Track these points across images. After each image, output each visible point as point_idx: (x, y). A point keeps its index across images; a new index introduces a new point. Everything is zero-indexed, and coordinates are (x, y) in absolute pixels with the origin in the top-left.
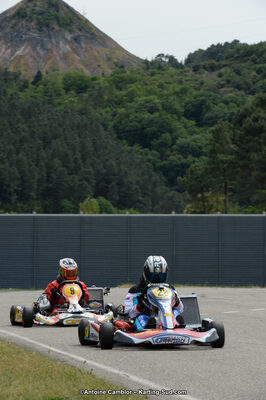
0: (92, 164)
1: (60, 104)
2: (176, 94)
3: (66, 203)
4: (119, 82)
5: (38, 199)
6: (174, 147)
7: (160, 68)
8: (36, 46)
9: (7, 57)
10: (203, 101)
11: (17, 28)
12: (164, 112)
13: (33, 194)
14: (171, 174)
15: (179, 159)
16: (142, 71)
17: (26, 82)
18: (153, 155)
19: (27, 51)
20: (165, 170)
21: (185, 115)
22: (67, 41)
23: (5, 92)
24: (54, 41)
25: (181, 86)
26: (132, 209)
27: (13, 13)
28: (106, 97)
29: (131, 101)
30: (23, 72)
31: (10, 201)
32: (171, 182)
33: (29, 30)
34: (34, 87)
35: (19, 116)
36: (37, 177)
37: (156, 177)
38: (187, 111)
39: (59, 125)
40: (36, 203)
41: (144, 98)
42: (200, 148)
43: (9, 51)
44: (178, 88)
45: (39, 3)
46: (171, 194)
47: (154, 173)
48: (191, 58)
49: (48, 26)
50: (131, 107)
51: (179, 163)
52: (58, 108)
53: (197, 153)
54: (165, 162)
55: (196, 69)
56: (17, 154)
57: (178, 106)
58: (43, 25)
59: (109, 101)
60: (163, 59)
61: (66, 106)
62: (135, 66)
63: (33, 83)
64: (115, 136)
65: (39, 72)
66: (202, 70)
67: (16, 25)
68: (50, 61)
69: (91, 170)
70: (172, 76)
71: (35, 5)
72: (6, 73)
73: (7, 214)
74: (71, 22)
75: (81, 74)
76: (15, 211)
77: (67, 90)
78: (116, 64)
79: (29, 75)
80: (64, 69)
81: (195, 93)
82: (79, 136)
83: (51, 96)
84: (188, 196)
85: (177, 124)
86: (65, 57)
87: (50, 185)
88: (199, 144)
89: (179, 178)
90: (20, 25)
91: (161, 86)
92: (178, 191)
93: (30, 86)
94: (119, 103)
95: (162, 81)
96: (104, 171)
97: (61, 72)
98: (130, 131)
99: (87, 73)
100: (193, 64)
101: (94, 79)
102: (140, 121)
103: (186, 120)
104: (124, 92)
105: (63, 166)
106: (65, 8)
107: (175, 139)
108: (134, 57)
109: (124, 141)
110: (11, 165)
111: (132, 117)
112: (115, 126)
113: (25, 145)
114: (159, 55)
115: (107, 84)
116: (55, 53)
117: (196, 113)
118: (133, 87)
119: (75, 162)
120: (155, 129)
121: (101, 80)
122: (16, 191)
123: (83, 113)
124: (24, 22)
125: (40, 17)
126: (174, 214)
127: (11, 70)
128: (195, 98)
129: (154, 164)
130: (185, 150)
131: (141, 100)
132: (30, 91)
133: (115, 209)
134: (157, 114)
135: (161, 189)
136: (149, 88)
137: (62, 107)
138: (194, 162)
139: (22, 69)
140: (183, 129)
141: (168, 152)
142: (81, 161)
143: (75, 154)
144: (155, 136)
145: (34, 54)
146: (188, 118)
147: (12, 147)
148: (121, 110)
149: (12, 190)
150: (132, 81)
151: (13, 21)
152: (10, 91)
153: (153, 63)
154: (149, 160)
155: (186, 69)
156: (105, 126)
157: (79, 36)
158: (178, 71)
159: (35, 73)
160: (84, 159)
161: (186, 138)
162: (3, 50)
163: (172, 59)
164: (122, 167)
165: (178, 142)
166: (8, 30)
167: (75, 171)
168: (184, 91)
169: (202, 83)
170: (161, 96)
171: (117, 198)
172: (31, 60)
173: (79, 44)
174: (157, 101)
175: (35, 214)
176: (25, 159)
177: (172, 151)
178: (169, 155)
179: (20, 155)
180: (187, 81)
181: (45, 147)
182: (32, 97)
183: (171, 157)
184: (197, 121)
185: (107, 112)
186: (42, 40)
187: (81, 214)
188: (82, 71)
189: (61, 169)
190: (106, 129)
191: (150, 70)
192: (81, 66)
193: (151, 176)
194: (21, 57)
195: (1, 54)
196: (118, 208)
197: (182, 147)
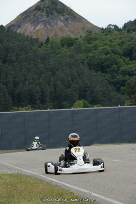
0: (77, 83)
1: (59, 53)
2: (119, 44)
3: (65, 103)
4: (89, 40)
5: (50, 102)
6: (119, 72)
7: (110, 31)
8: (46, 24)
9: (32, 31)
10: (133, 47)
11: (36, 16)
12: (113, 54)
13: (48, 99)
14: (118, 85)
15: (122, 78)
16: (101, 34)
17: (42, 43)
18: (108, 76)
19: (42, 27)
20: (115, 84)
21: (123, 55)
22: (61, 21)
23: (32, 49)
24: (55, 22)
25: (121, 40)
26: (98, 105)
27: (34, 8)
28: (83, 48)
29: (96, 50)
30: (40, 38)
31: (36, 104)
32: (118, 90)
33: (42, 16)
34: (46, 45)
35: (39, 61)
36: (50, 91)
37: (110, 88)
38: (124, 53)
39: (59, 64)
40: (49, 104)
41: (102, 47)
42: (132, 71)
43: (33, 27)
44: (119, 41)
45: (46, 3)
46: (118, 96)
47: (109, 86)
48: (126, 26)
49: (52, 14)
50: (96, 53)
51: (122, 80)
52: (58, 55)
53: (131, 74)
54: (115, 80)
55: (128, 31)
56: (39, 80)
57: (120, 51)
58: (49, 13)
59: (84, 50)
60: (111, 27)
61: (63, 54)
62: (97, 32)
63: (46, 43)
64: (88, 68)
65: (48, 37)
66: (132, 31)
67: (35, 14)
68: (53, 31)
69: (77, 86)
70: (116, 35)
71: (45, 4)
72: (32, 39)
73: (35, 111)
74: (64, 11)
75: (69, 37)
76: (39, 108)
77: (63, 46)
78: (87, 31)
79: (43, 39)
80: (61, 35)
81: (129, 43)
82: (70, 68)
83: (55, 49)
84: (127, 97)
85: (120, 60)
86: (61, 29)
87: (56, 94)
88: (132, 69)
89: (122, 87)
90: (38, 14)
91: (110, 41)
92: (122, 94)
93: (44, 45)
94: (89, 51)
95: (111, 38)
96: (84, 86)
97: (59, 37)
98: (95, 65)
99: (73, 36)
100: (127, 29)
101: (76, 39)
102: (100, 60)
103: (124, 58)
104: (91, 45)
105: (62, 84)
106: (60, 4)
107: (119, 68)
108: (96, 27)
109: (93, 70)
110: (36, 86)
111: (96, 57)
112: (88, 64)
113: (43, 75)
114: (109, 25)
115: (83, 41)
116: (56, 27)
117: (129, 54)
118: (96, 42)
119: (69, 82)
120: (108, 63)
121: (80, 40)
122: (39, 98)
123: (71, 57)
124: (39, 12)
125: (47, 9)
126: (119, 106)
127: (34, 37)
128: (129, 46)
129: (108, 81)
130: (124, 73)
131: (101, 48)
132: (44, 48)
133: (90, 105)
134: (109, 55)
135: (113, 93)
136: (105, 42)
137: (61, 54)
138: (130, 79)
139: (40, 36)
140: (123, 62)
141: (116, 75)
142: (71, 81)
143: (68, 78)
144: (108, 66)
145: (45, 28)
146: (125, 56)
147: (36, 76)
148: (91, 54)
149: (37, 98)
150: (96, 39)
151: (35, 12)
152: (34, 48)
153: (106, 29)
154: (106, 79)
155: (124, 31)
156: (83, 63)
157: (67, 18)
158: (119, 33)
159: (46, 38)
160: (73, 81)
161: (125, 67)
162: (30, 27)
163: (116, 27)
164: (92, 83)
165: (121, 69)
166: (32, 17)
167: (69, 87)
168: (123, 43)
169: (132, 38)
170: (111, 46)
171: (91, 99)
172: (44, 31)
173: (68, 22)
174: (109, 48)
175: (48, 110)
176: (43, 82)
177: (118, 74)
178: (116, 76)
179: (41, 80)
180: (124, 37)
181: (53, 75)
182: (45, 50)
183: (118, 77)
184: (130, 58)
185: (83, 56)
186: (49, 21)
187: (72, 109)
188: (70, 35)
189: (61, 86)
190: (83, 64)
191: (105, 33)
192: (69, 33)
193: (107, 87)
194: (39, 30)
195: (28, 29)
196: (92, 105)
197: (123, 72)
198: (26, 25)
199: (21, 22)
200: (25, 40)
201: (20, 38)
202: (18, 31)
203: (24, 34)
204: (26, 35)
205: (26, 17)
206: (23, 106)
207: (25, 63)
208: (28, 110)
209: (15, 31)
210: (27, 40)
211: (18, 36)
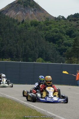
0: (38, 48)
1: (29, 29)
2: (64, 27)
3: (30, 59)
4: (47, 24)
5: (21, 57)
6: (63, 43)
7: (59, 20)
8: (23, 12)
9: (14, 15)
10: (72, 30)
11: (17, 6)
12: (60, 33)
13: (20, 56)
14: (61, 52)
15: (64, 47)
16: (54, 20)
17: (20, 23)
18: (56, 46)
19: (20, 13)
20: (60, 50)
21: (66, 34)
22: (32, 11)
23: (13, 25)
24: (28, 11)
26: (49, 62)
27: (16, 2)
28: (43, 28)
29: (51, 29)
30: (19, 20)
31: (13, 58)
32: (61, 54)
33: (21, 7)
34: (22, 24)
35: (17, 33)
36: (22, 51)
37: (57, 52)
38: (67, 33)
39: (29, 36)
40: (21, 58)
42: (70, 44)
43: (15, 13)
44: (65, 26)
46: (61, 57)
47: (56, 51)
48: (69, 17)
49: (27, 6)
50: (50, 31)
52: (28, 31)
53: (69, 46)
54: (60, 48)
55: (70, 20)
57: (64, 31)
58: (25, 6)
59: (44, 29)
60: (61, 17)
62: (52, 19)
63: (22, 23)
64: (45, 39)
66: (72, 21)
67: (17, 5)
68: (27, 17)
70: (63, 22)
72: (14, 20)
73: (12, 62)
74: (34, 5)
76: (15, 61)
77: (32, 25)
78: (46, 18)
79: (20, 20)
80: (31, 19)
81: (70, 28)
82: (34, 39)
83: (27, 27)
84: (66, 58)
86: (31, 15)
87: (25, 53)
88: (70, 43)
89: (64, 53)
90: (18, 5)
92: (63, 57)
93: (21, 24)
94: (47, 30)
95: (60, 24)
96: (41, 50)
98: (49, 38)
99: (38, 21)
100: (69, 19)
101: (40, 22)
102: (53, 35)
104: (48, 27)
105: (29, 48)
106: (32, 1)
107: (63, 41)
108: (52, 16)
109: (48, 41)
110: (14, 47)
111: (50, 34)
112: (45, 37)
113: (19, 41)
114: (59, 16)
116: (28, 14)
117: (70, 34)
118: (51, 25)
119: (33, 47)
120: (57, 38)
121: (42, 23)
122: (15, 55)
123: (36, 32)
124: (20, 5)
125: (24, 3)
126: (62, 64)
127: (15, 19)
128: (70, 29)
129: (56, 48)
130: (66, 45)
131: (53, 29)
132: (20, 25)
133: (44, 61)
134: (58, 34)
135: (58, 56)
136: (56, 25)
137: (30, 30)
138: (68, 48)
139: (18, 19)
140: (65, 38)
143: (33, 44)
144: (57, 40)
145: (22, 14)
146: (67, 35)
147: (14, 41)
148: (47, 32)
149: (14, 55)
150: (51, 23)
151: (17, 4)
152: (15, 25)
153: (57, 18)
154: (55, 47)
155: (67, 20)
156: (42, 36)
157: (36, 9)
158: (65, 21)
159: (22, 20)
160: (36, 46)
161: (66, 41)
162: (13, 13)
163: (63, 17)
164: (47, 49)
165: (64, 42)
166: (15, 7)
167: (33, 49)
168: (66, 27)
169: (72, 25)
171: (45, 58)
172: (21, 16)
173: (36, 12)
174: (58, 29)
175: (20, 62)
178: (61, 46)
179: (17, 44)
180: (67, 24)
181: (24, 42)
182: (21, 27)
183: (62, 47)
184: (70, 36)
185: (43, 32)
186: (25, 10)
187: (34, 62)
188: (36, 20)
189: (29, 49)
191: (56, 20)
192: (36, 18)
193: (55, 52)
194: (19, 15)
195: (12, 14)
196: (45, 61)
197: (65, 43)
198: (11, 11)
199: (8, 9)
200: (10, 20)
201: (7, 18)
202: (6, 15)
203: (9, 16)
204: (11, 17)
205: (11, 7)
206: (5, 58)
207: (9, 33)
208: (8, 61)
209: (4, 14)
210: (11, 20)
211: (6, 17)
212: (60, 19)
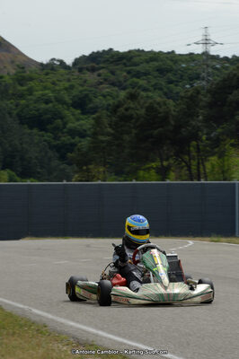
2: (66, 89)
4: (21, 80)
6: (65, 130)
10: (87, 96)
12: (56, 103)
14: (63, 151)
15: (69, 139)
16: (38, 72)
18: (49, 137)
20: (58, 149)
21: (73, 106)
25: (69, 83)
26: (32, 179)
28: (10, 92)
29: (31, 94)
32: (63, 158)
37: (51, 153)
38: (74, 102)
41: (41, 92)
42: (85, 131)
44: (67, 85)
46: (62, 167)
47: (49, 150)
48: (77, 62)
50: (31, 99)
51: (68, 142)
53: (82, 135)
54: (58, 142)
55: (80, 70)
57: (67, 99)
59: (13, 95)
60: (55, 62)
62: (34, 68)
64: (18, 122)
66: (85, 71)
70: (62, 75)
78: (18, 66)
81: (81, 88)
84: (76, 168)
85: (67, 113)
88: (84, 128)
89: (69, 154)
91: (54, 83)
92: (68, 164)
94: (21, 96)
95: (55, 79)
96: (10, 149)
98: (29, 118)
100: (78, 66)
102: (38, 110)
103: (73, 110)
104: (25, 88)
107: (65, 124)
108: (33, 60)
109: (26, 126)
111: (31, 107)
112: (18, 115)
114: (52, 59)
115: (11, 82)
117: (81, 104)
118: (31, 84)
120: (49, 116)
121: (7, 79)
128: (81, 92)
129: (48, 144)
130: (73, 133)
131: (38, 94)
133: (18, 179)
134: (50, 105)
135: (55, 163)
136: (44, 84)
138: (80, 142)
140: (71, 117)
141: (60, 134)
144: (49, 121)
146: (75, 108)
148: (23, 102)
150: (31, 79)
153: (47, 65)
154: (45, 141)
155: (73, 70)
156: (10, 113)
158: (67, 71)
161: (74, 123)
163: (62, 62)
164: (24, 146)
165: (67, 126)
168: (72, 87)
169: (85, 81)
170: (54, 91)
171: (21, 170)
174: (51, 95)
177: (63, 133)
180: (74, 79)
183: (63, 138)
184: (82, 110)
185: (11, 103)
190: (11, 117)
191: (45, 71)
193: (46, 152)
196: (23, 178)
197: (71, 130)
212: (54, 67)
